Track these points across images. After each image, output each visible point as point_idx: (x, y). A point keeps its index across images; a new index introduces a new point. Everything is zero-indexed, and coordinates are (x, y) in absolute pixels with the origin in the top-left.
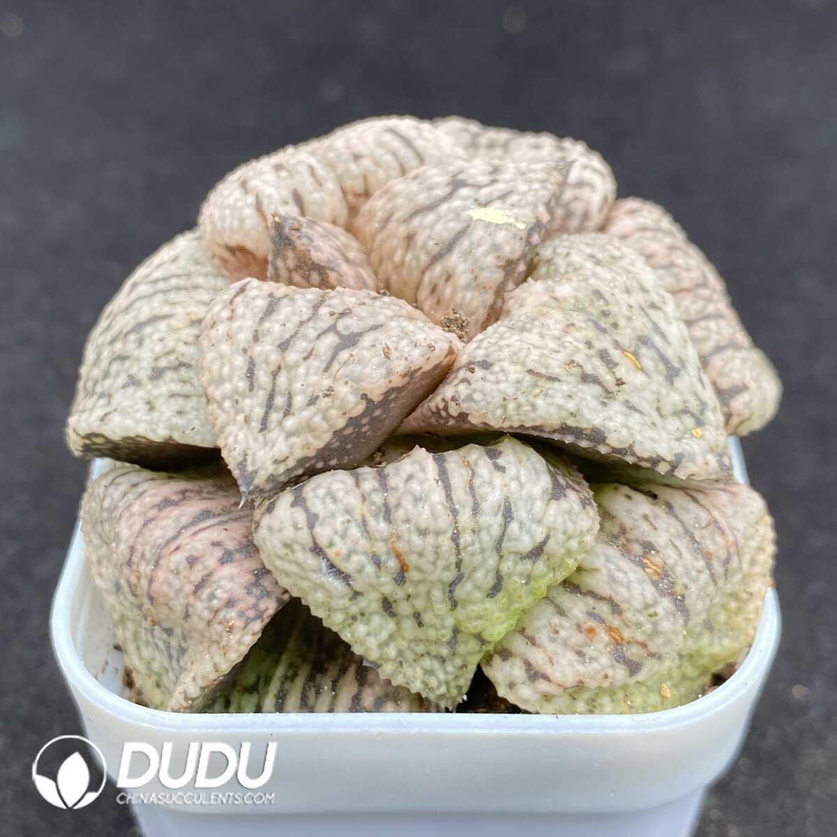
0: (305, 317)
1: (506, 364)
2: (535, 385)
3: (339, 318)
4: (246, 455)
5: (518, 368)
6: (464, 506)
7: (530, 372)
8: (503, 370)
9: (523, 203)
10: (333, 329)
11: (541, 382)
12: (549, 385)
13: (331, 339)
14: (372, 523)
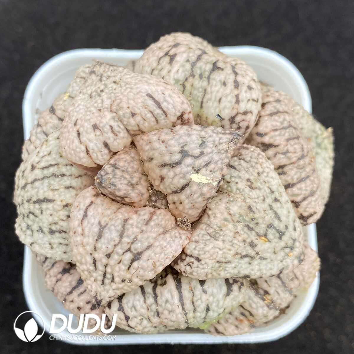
0: (117, 242)
1: (207, 261)
2: (220, 267)
3: (131, 244)
4: (97, 293)
5: (213, 261)
6: (190, 311)
7: (218, 262)
8: (206, 263)
9: (216, 169)
10: (129, 250)
11: (224, 265)
12: (227, 265)
13: (128, 256)
14: (152, 318)
